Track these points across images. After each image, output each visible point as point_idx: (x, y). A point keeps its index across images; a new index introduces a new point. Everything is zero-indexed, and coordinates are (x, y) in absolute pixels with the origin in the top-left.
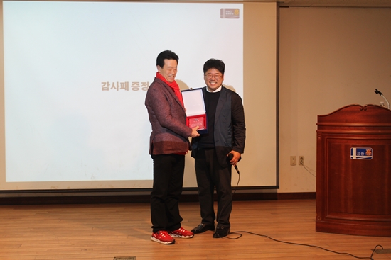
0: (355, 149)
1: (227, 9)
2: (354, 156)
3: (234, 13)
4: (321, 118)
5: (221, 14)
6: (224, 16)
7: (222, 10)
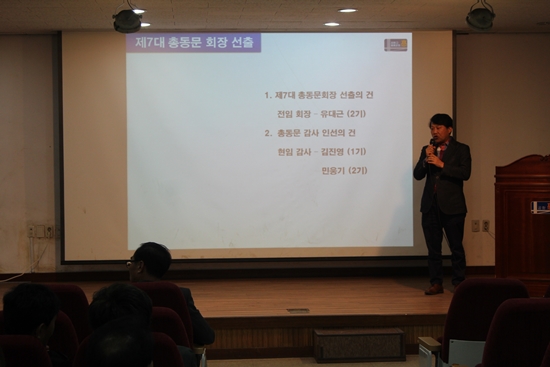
0: (535, 203)
1: (392, 40)
2: (535, 211)
3: (400, 45)
4: (499, 170)
5: (386, 46)
6: (389, 48)
7: (386, 41)
